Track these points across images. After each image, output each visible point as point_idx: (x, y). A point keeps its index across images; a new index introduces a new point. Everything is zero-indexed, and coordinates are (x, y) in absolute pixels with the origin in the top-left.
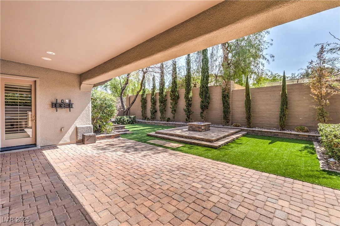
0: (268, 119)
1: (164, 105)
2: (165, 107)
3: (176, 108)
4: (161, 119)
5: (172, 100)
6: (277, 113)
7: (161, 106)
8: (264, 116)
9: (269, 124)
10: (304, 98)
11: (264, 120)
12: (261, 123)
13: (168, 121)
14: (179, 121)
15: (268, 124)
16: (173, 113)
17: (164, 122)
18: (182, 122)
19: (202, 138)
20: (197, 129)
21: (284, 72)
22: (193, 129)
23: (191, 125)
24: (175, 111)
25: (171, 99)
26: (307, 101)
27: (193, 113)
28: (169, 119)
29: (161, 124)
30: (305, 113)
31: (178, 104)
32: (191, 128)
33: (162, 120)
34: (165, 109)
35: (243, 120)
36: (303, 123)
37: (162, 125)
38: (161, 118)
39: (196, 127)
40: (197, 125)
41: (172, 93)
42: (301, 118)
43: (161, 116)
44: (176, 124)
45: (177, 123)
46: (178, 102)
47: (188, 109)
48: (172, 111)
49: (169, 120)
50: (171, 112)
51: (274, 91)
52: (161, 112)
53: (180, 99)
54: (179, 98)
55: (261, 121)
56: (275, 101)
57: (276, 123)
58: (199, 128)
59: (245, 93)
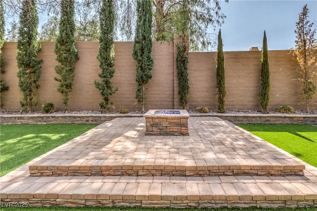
0: (240, 98)
1: (34, 72)
2: (39, 77)
3: (72, 80)
4: (23, 108)
5: (60, 61)
6: (252, 89)
7: (26, 74)
8: (236, 94)
9: (242, 105)
10: (280, 69)
11: (235, 99)
12: (231, 103)
13: (47, 111)
14: (79, 110)
15: (240, 105)
16: (62, 92)
17: (36, 115)
18: (88, 110)
19: (263, 168)
20: (176, 129)
21: (265, 33)
22: (161, 130)
23: (157, 121)
24: (69, 86)
25: (57, 59)
26: (283, 73)
27: (117, 90)
28: (51, 105)
29: (24, 121)
30: (282, 88)
31: (76, 71)
32: (155, 129)
33: (29, 109)
34: (38, 83)
35: (206, 102)
36: (279, 101)
37: (31, 122)
38: (23, 105)
39: (170, 123)
40: (173, 118)
41: (61, 45)
42: (277, 95)
43: (26, 99)
44: (75, 117)
45: (80, 115)
46: (74, 68)
47: (107, 82)
48: (62, 86)
49: (49, 108)
50: (59, 90)
51: (247, 58)
52: (25, 91)
53: (80, 61)
54: (78, 59)
55: (231, 102)
56: (249, 72)
57: (251, 103)
58: (181, 126)
59: (217, 57)
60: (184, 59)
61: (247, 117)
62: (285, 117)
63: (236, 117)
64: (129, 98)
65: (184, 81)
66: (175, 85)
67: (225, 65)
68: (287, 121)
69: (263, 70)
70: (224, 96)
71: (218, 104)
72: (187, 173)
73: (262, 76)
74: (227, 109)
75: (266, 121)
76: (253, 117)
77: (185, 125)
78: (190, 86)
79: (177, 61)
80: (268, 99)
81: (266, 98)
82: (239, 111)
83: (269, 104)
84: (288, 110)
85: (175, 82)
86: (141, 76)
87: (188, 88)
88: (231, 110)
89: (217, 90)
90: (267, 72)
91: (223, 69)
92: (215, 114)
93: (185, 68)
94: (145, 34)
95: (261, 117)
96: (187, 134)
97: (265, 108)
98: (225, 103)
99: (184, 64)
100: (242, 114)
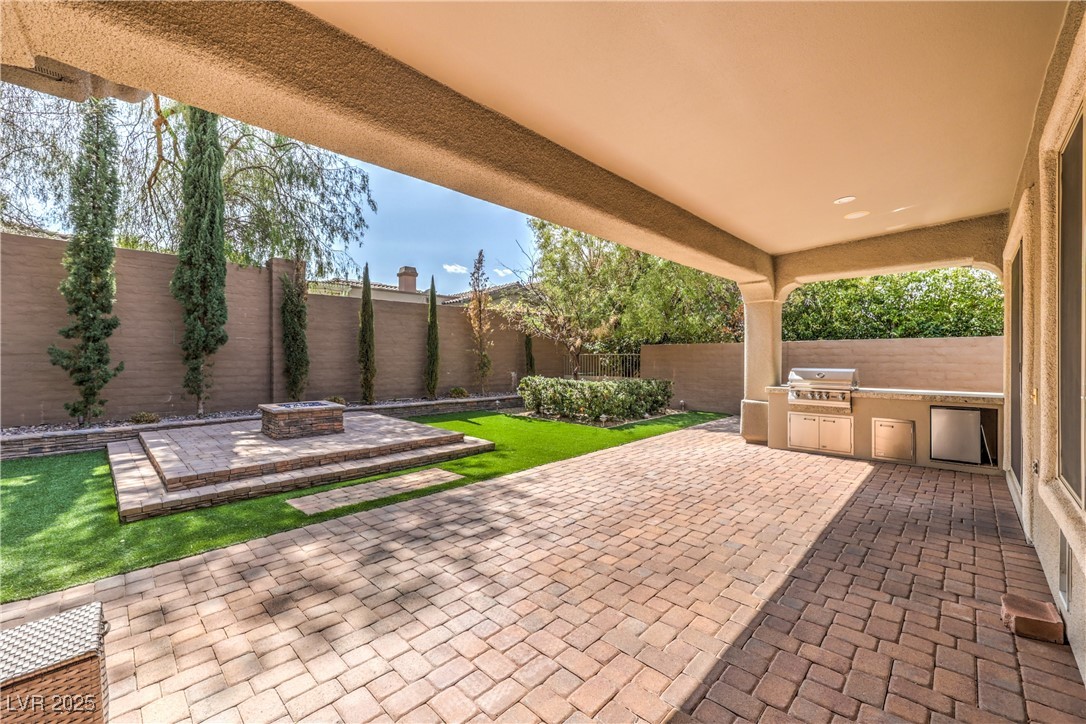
0: (396, 379)
8: (389, 373)
11: (389, 380)
12: (383, 388)
15: (395, 391)
22: (303, 429)
26: (456, 340)
27: (121, 369)
30: (454, 363)
32: (293, 429)
36: (451, 382)
39: (317, 418)
42: (447, 373)
55: (382, 385)
57: (413, 387)
58: (333, 421)
59: (361, 309)
60: (299, 309)
61: (409, 407)
62: (457, 403)
63: (393, 408)
64: (148, 386)
65: (300, 351)
66: (275, 357)
67: (376, 324)
68: (459, 408)
69: (429, 335)
70: (373, 376)
71: (362, 390)
72: (371, 455)
73: (428, 344)
74: (378, 398)
75: (434, 411)
76: (418, 407)
77: (339, 420)
78: (310, 359)
79: (284, 312)
80: (436, 379)
81: (434, 378)
82: (395, 401)
83: (438, 386)
84: (460, 394)
85: (275, 350)
86: (203, 339)
87: (308, 363)
88: (381, 400)
89: (361, 366)
90: (436, 338)
91: (371, 330)
92: (358, 407)
93: (301, 325)
94: (213, 250)
95: (427, 405)
96: (342, 431)
97: (432, 393)
98: (375, 388)
99: (299, 318)
100: (401, 405)
